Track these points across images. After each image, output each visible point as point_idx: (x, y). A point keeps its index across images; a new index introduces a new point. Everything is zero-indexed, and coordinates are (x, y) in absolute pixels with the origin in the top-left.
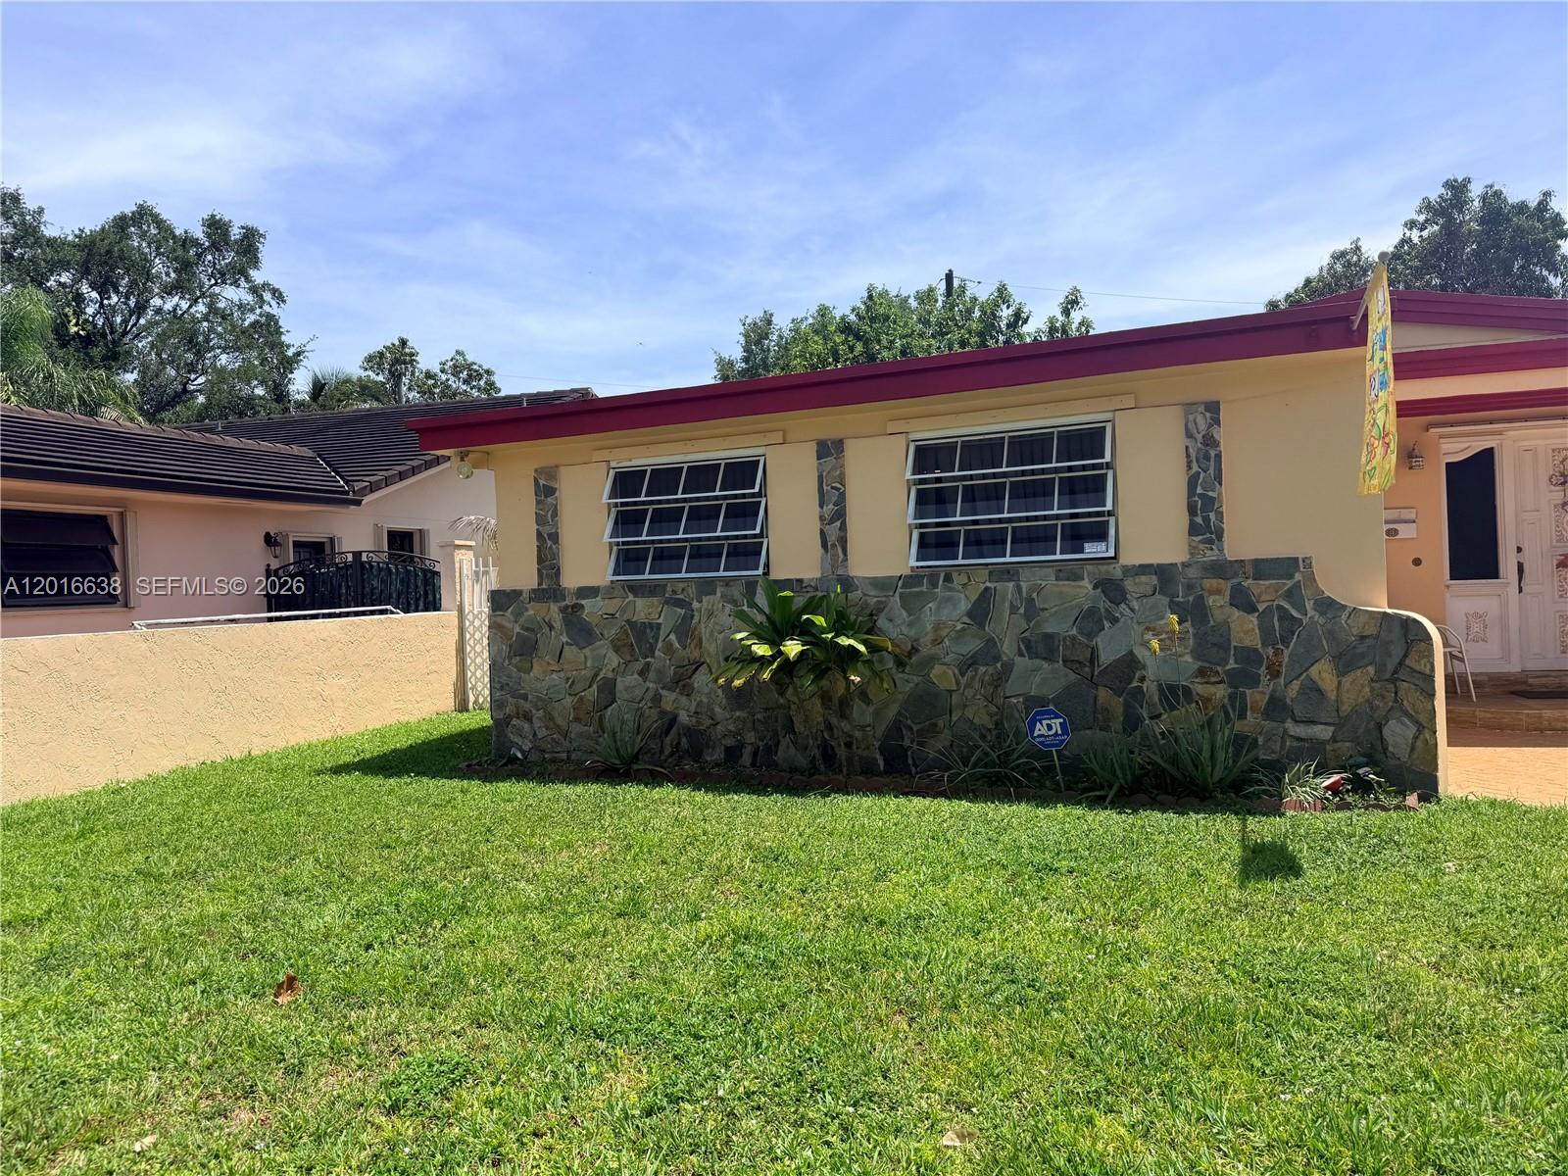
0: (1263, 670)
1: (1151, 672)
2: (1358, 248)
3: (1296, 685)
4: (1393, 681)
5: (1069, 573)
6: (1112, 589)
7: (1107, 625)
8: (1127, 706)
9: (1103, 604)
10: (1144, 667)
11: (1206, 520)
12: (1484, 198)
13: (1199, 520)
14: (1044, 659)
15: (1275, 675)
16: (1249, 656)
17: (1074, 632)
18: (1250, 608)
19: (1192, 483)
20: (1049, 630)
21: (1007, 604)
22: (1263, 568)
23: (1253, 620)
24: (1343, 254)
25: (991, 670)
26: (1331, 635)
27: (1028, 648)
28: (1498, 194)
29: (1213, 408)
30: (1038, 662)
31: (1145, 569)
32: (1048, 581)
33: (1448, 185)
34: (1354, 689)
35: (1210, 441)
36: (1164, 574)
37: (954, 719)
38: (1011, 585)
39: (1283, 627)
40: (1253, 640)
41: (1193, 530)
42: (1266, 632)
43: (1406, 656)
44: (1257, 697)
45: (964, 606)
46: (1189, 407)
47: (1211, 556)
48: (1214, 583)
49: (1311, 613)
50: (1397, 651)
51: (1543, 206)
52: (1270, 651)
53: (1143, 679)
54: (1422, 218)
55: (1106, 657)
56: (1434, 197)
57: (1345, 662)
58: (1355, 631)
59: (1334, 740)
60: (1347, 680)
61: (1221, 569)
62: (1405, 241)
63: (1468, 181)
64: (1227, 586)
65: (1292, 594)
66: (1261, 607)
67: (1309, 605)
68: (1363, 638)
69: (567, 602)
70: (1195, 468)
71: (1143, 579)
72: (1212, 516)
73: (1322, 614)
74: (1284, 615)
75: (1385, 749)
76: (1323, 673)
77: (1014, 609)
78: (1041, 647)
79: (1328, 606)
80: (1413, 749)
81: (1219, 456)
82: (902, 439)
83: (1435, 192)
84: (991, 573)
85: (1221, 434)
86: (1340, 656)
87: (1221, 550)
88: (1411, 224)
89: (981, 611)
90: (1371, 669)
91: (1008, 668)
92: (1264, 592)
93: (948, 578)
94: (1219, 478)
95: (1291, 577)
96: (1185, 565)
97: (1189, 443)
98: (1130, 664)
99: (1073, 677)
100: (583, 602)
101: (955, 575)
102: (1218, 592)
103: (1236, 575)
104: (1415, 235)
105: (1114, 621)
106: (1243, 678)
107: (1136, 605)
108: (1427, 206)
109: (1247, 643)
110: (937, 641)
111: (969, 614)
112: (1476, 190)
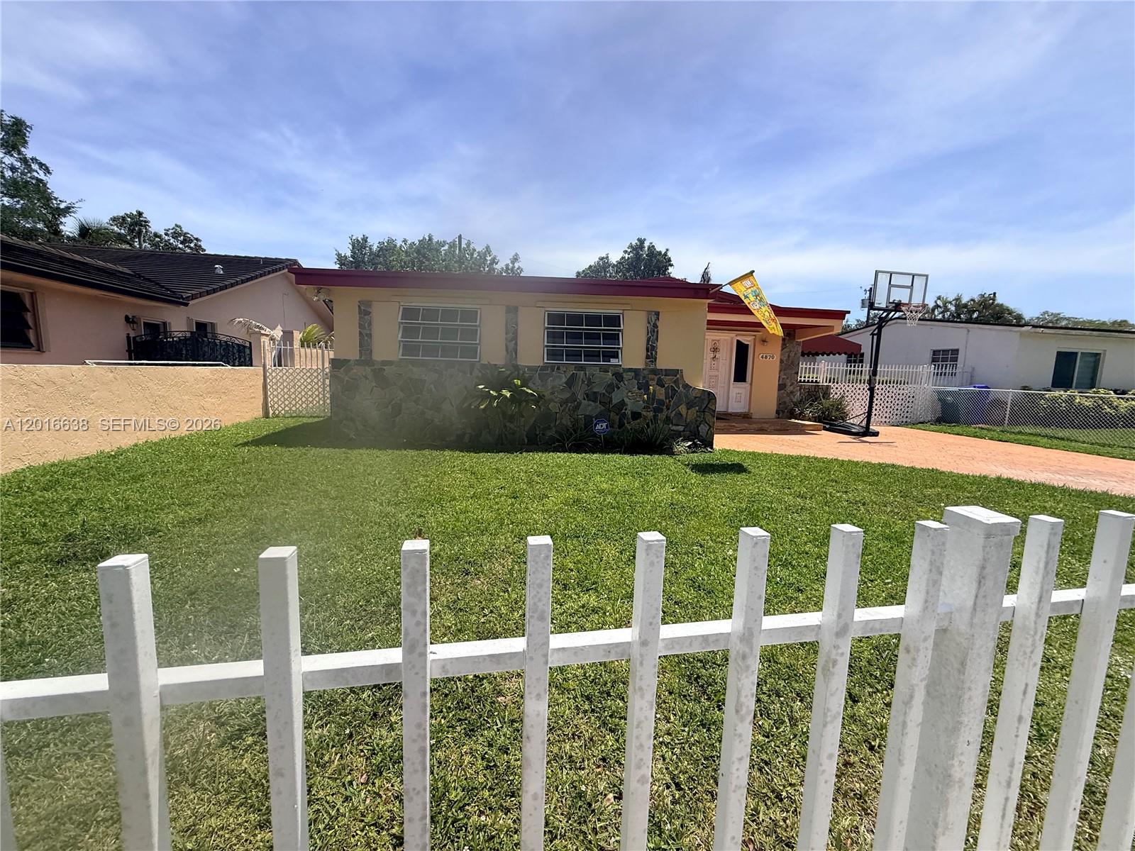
0: (665, 407)
1: (629, 407)
2: (608, 257)
3: (674, 412)
4: (704, 412)
5: (604, 370)
6: (619, 376)
7: (616, 389)
8: (620, 419)
9: (615, 382)
10: (627, 405)
11: (652, 354)
12: (649, 248)
13: (649, 354)
14: (593, 401)
15: (668, 409)
16: (661, 402)
17: (604, 392)
18: (663, 386)
19: (648, 341)
20: (595, 390)
21: (581, 380)
22: (669, 372)
23: (663, 390)
24: (603, 258)
25: (573, 405)
26: (687, 397)
27: (587, 396)
28: (653, 246)
29: (657, 314)
30: (591, 402)
31: (630, 370)
32: (597, 372)
33: (639, 240)
34: (691, 415)
35: (655, 326)
36: (636, 372)
37: (557, 423)
38: (582, 372)
39: (672, 393)
40: (662, 397)
41: (647, 357)
42: (667, 393)
43: (709, 403)
44: (662, 416)
45: (564, 380)
46: (649, 312)
47: (652, 367)
48: (653, 376)
49: (681, 388)
50: (706, 402)
51: (666, 254)
52: (668, 401)
53: (626, 410)
54: (629, 250)
55: (614, 402)
56: (634, 244)
57: (690, 406)
58: (694, 395)
59: (684, 431)
60: (689, 411)
61: (655, 372)
62: (623, 258)
63: (645, 240)
64: (656, 378)
65: (676, 382)
66: (666, 386)
67: (681, 386)
68: (696, 397)
69: (375, 367)
70: (650, 335)
71: (630, 373)
72: (654, 352)
73: (684, 389)
74: (673, 389)
75: (699, 434)
76: (683, 409)
77: (583, 382)
78: (591, 397)
79: (687, 386)
80: (707, 433)
81: (658, 331)
82: (543, 310)
83: (635, 242)
84: (575, 368)
85: (659, 324)
86: (688, 403)
87: (655, 365)
88: (625, 252)
89: (571, 382)
90: (697, 408)
91: (579, 404)
92: (668, 381)
93: (558, 368)
94: (657, 340)
95: (676, 376)
96: (643, 369)
97: (649, 325)
98: (623, 403)
99: (603, 408)
100: (385, 368)
101: (561, 367)
102: (653, 380)
103: (659, 374)
104: (627, 256)
105: (618, 388)
106: (658, 410)
107: (626, 383)
108: (631, 246)
109: (661, 398)
110: (552, 393)
111: (566, 383)
112: (646, 244)
